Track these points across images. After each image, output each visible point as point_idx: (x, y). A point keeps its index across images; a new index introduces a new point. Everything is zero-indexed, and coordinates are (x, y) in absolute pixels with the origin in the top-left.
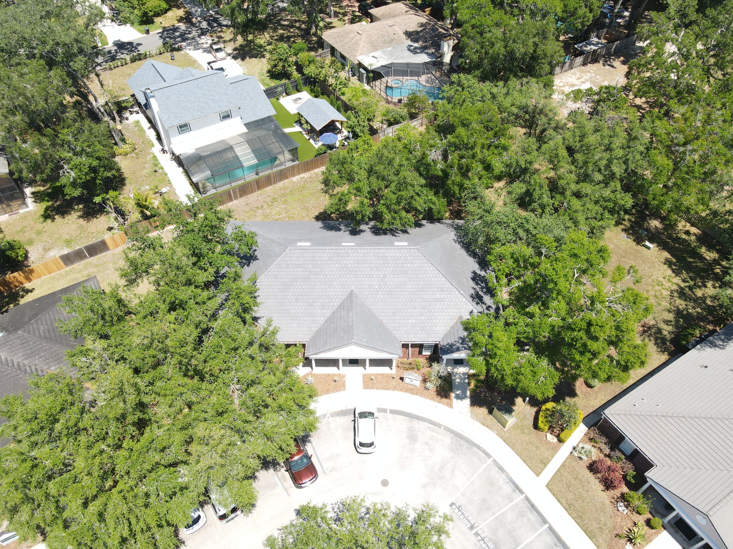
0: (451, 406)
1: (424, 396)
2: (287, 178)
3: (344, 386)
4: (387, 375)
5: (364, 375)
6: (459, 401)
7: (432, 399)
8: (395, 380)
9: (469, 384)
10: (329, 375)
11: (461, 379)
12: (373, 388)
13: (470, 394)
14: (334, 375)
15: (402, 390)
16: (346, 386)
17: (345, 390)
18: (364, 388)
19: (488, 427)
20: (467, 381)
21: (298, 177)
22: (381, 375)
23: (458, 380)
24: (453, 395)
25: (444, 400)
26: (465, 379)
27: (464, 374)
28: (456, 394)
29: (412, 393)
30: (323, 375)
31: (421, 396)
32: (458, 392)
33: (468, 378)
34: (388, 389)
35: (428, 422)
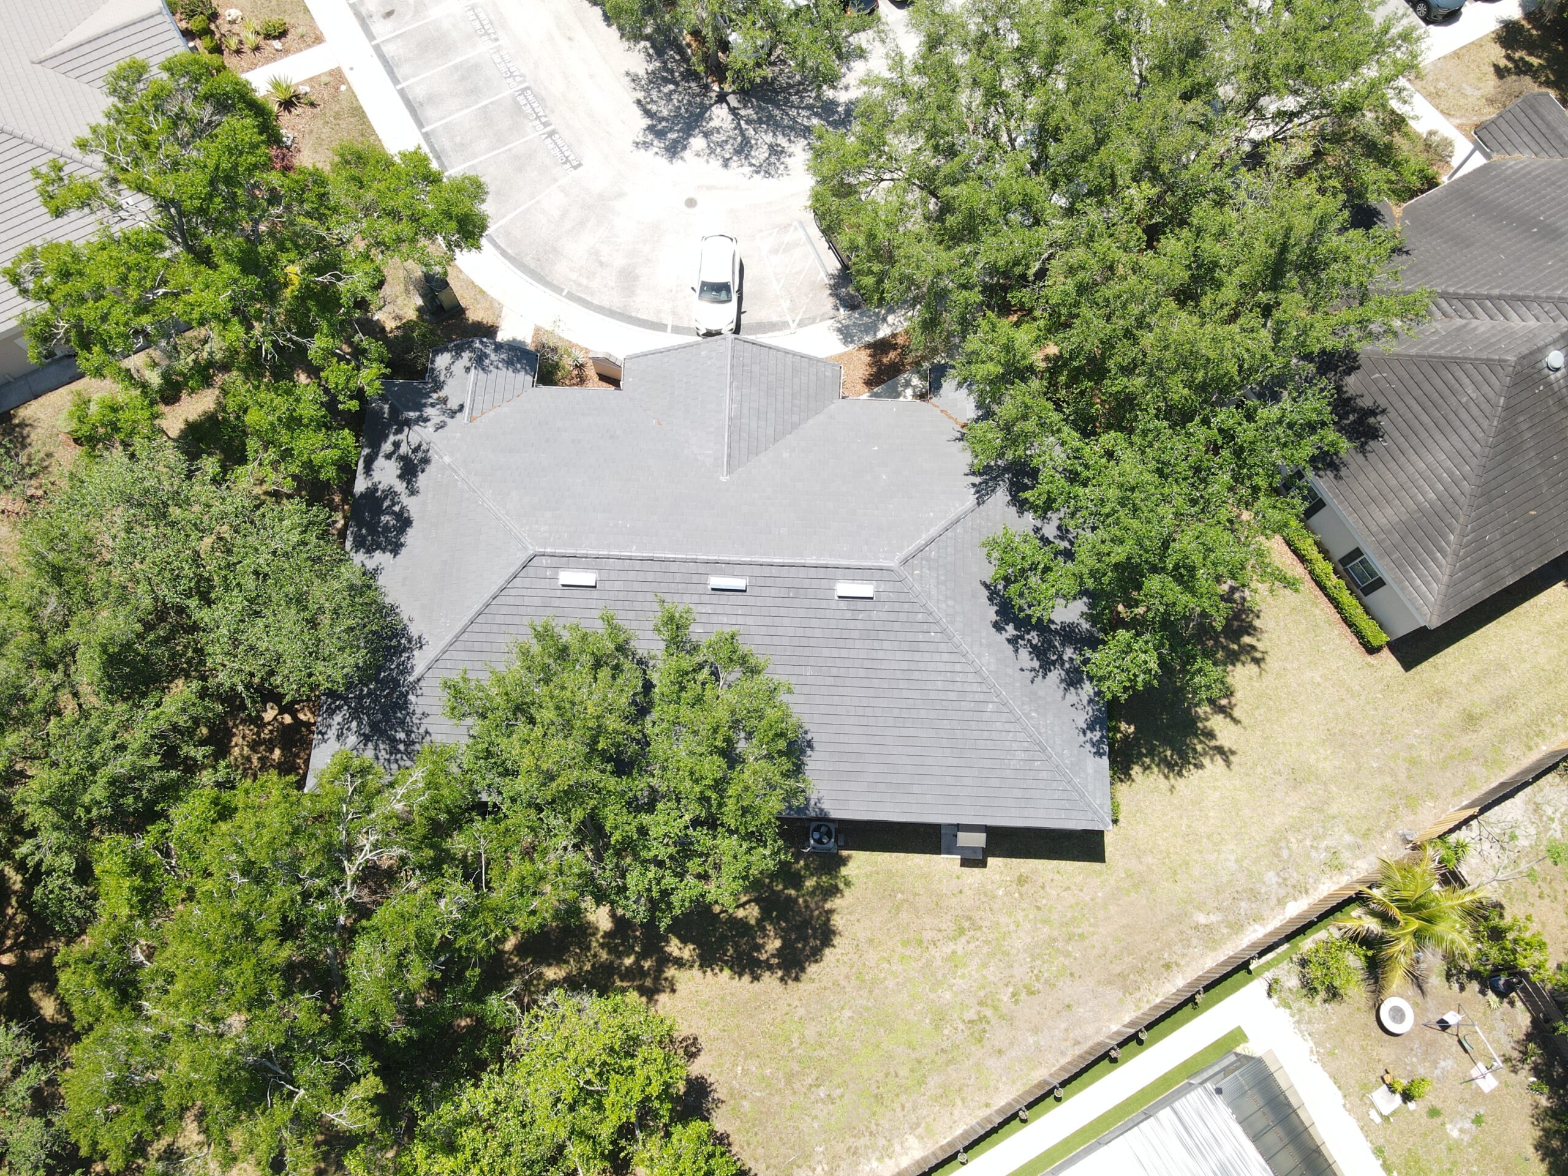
7: (573, 345)
24: (530, 348)
25: (549, 340)
35: (592, 304)
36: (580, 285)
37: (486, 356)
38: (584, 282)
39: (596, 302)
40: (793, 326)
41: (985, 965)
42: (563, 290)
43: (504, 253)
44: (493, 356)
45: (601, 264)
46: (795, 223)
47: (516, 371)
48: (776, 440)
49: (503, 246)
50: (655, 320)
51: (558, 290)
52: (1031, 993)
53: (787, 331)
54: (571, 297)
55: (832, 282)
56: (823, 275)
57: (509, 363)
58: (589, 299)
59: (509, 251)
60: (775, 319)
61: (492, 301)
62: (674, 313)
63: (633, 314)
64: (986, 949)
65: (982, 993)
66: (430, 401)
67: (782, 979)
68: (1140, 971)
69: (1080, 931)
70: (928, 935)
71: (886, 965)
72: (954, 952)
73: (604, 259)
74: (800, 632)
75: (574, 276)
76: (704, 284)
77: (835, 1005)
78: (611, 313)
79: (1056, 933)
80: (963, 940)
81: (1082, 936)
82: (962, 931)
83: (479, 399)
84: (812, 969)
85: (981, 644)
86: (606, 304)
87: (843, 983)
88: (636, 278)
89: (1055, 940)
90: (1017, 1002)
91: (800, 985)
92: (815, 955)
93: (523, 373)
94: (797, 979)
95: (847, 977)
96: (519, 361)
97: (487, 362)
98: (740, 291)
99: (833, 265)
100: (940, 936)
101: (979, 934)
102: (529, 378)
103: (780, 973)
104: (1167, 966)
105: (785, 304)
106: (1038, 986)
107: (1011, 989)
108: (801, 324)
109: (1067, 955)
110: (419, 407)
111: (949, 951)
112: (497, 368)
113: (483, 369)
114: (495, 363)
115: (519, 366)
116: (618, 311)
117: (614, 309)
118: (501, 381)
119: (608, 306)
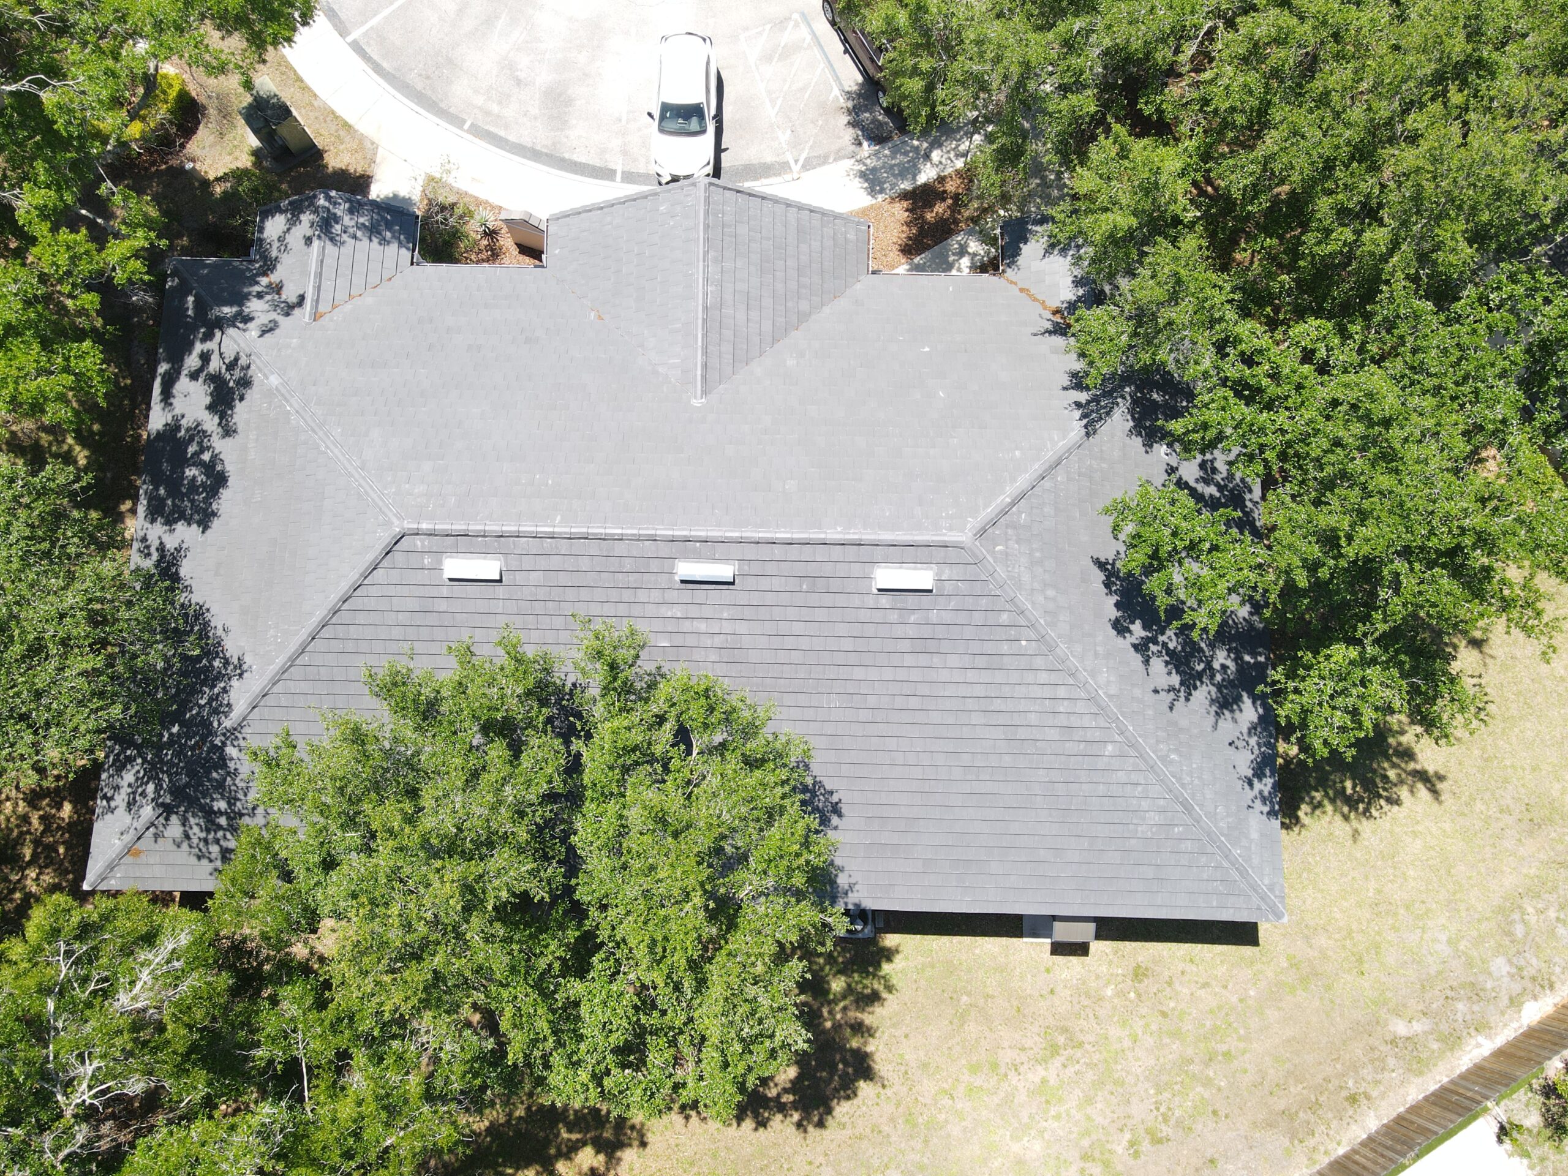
7: (484, 202)
24: (418, 211)
25: (447, 198)
35: (507, 141)
36: (488, 113)
37: (337, 219)
38: (495, 108)
39: (512, 138)
40: (796, 168)
41: (1089, 1100)
42: (464, 121)
43: (378, 69)
44: (347, 220)
45: (519, 82)
46: (796, 16)
47: (384, 242)
48: (775, 340)
49: (375, 57)
50: (596, 162)
51: (456, 121)
52: (1157, 1141)
53: (788, 177)
54: (476, 131)
55: (850, 104)
56: (836, 91)
57: (373, 230)
58: (502, 133)
59: (385, 65)
60: (769, 158)
61: (362, 139)
62: (625, 153)
63: (567, 156)
64: (1090, 1076)
65: (1085, 1143)
66: (257, 288)
67: (799, 1125)
68: (1314, 1107)
69: (1224, 1048)
70: (1007, 1056)
71: (946, 1102)
72: (1044, 1081)
73: (522, 75)
74: (818, 643)
75: (479, 100)
76: (665, 108)
77: (875, 1162)
78: (534, 154)
79: (1190, 1051)
80: (1057, 1062)
81: (1227, 1055)
82: (1054, 1050)
83: (327, 285)
84: (842, 1109)
85: (1096, 654)
86: (527, 141)
87: (886, 1129)
88: (569, 102)
89: (1191, 1061)
90: (1136, 1155)
91: (826, 1133)
92: (847, 1090)
93: (394, 246)
94: (821, 1124)
95: (892, 1119)
96: (389, 226)
97: (337, 228)
98: (718, 117)
99: (852, 77)
100: (1024, 1059)
101: (1079, 1053)
102: (405, 254)
103: (796, 1116)
104: (1353, 1099)
105: (784, 137)
106: (1166, 1130)
107: (1128, 1136)
108: (807, 166)
109: (1208, 1082)
110: (240, 299)
111: (1037, 1080)
112: (354, 237)
113: (332, 239)
114: (351, 230)
115: (388, 235)
116: (545, 150)
117: (538, 148)
118: (361, 257)
119: (530, 145)
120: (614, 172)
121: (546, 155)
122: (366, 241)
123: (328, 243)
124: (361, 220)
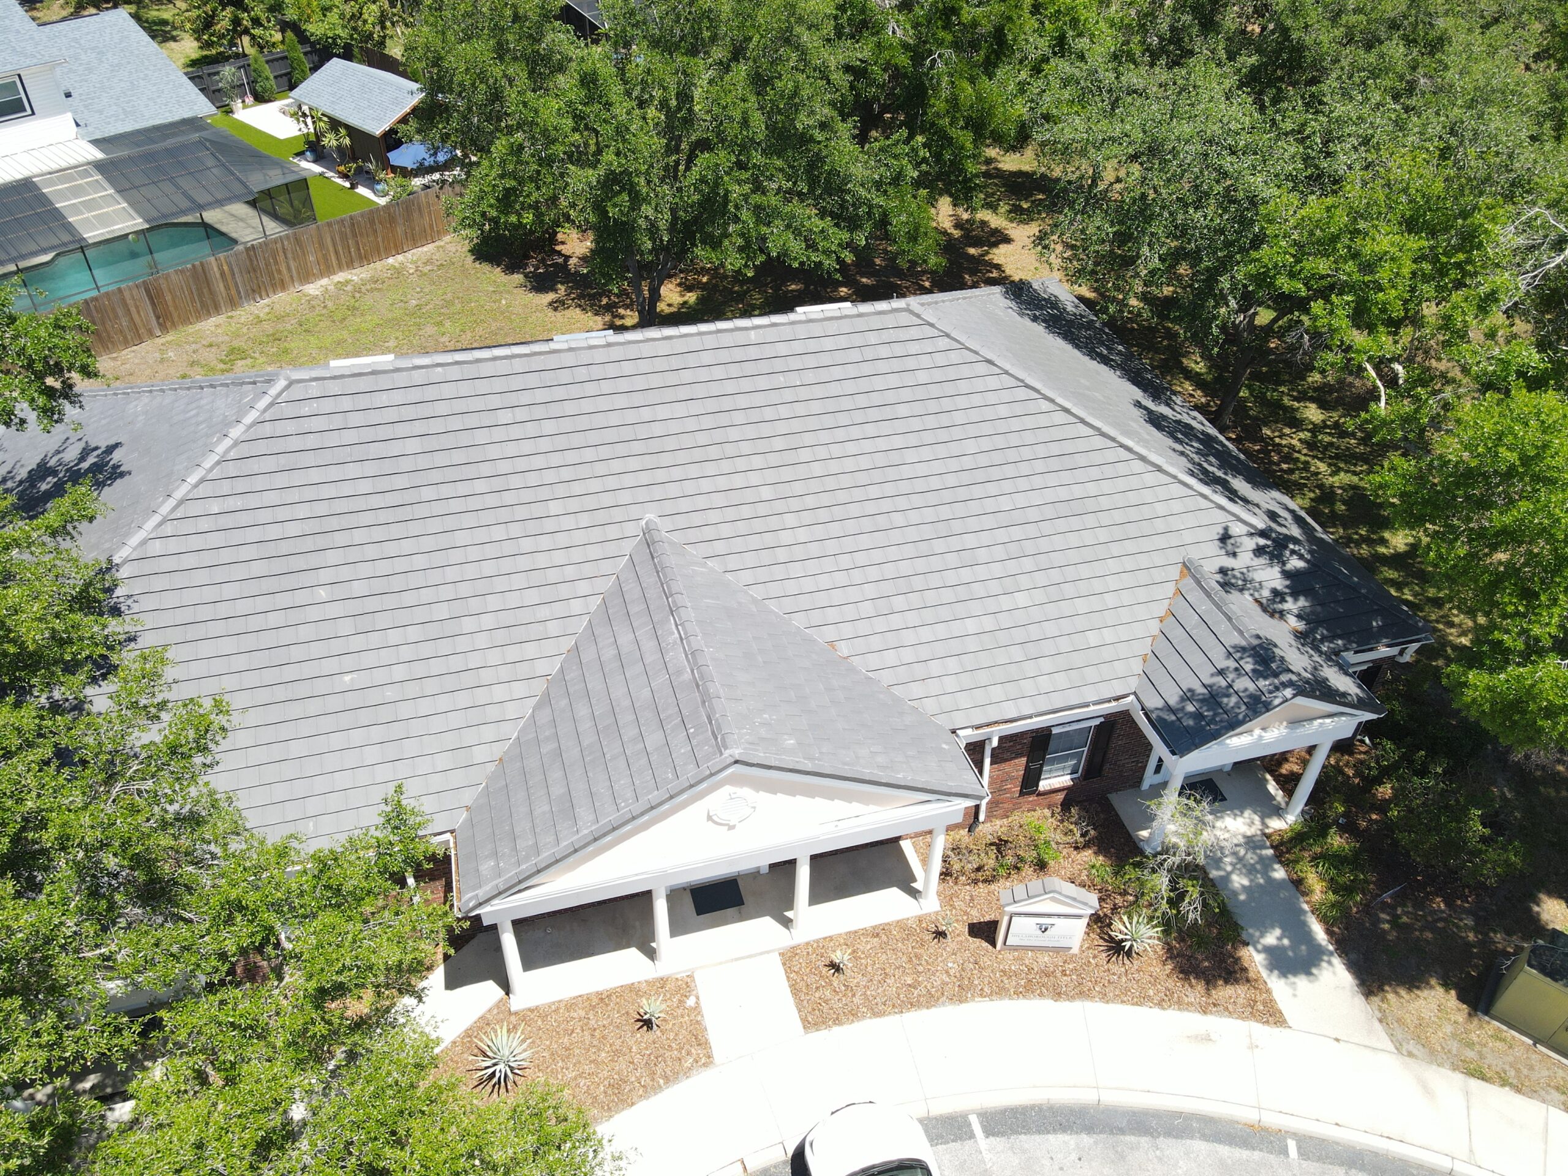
0: (1272, 1015)
1: (1123, 996)
2: (283, 287)
3: (698, 1038)
4: (901, 925)
5: (789, 957)
6: (1301, 981)
7: (1166, 1001)
8: (950, 943)
9: (1298, 883)
10: (603, 999)
11: (1250, 871)
12: (854, 1015)
13: (1329, 932)
14: (633, 990)
15: (1000, 992)
16: (714, 1036)
17: (708, 1060)
18: (809, 1024)
19: (1504, 1083)
20: (1279, 873)
21: (325, 281)
22: (875, 932)
23: (1239, 881)
24: (1254, 958)
25: (1225, 992)
26: (1266, 865)
27: (1251, 843)
28: (1268, 950)
29: (1058, 995)
30: (571, 1005)
31: (1104, 997)
32: (1271, 938)
33: (1279, 857)
34: (931, 1000)
35: (1205, 1137)
42: (1303, 1154)
63: (1086, 1139)
112: (1221, 672)
113: (1243, 649)
114: (1231, 676)
115: (1190, 708)
116: (1130, 1139)
117: (1145, 1141)
118: (1196, 658)
119: (1162, 1141)
120: (989, 1132)
121: (1122, 1131)
122: (1207, 681)
123: (1244, 643)
124: (1234, 700)
